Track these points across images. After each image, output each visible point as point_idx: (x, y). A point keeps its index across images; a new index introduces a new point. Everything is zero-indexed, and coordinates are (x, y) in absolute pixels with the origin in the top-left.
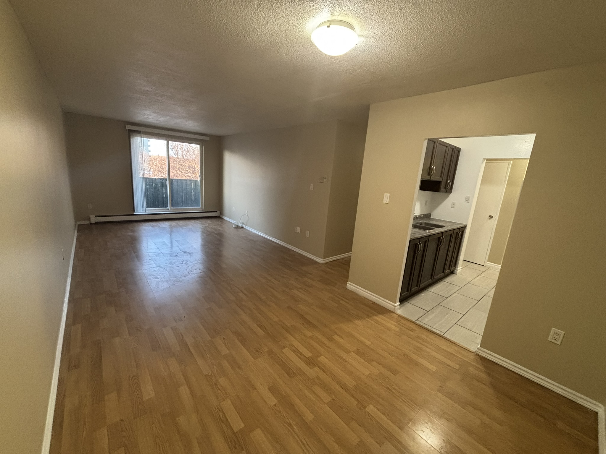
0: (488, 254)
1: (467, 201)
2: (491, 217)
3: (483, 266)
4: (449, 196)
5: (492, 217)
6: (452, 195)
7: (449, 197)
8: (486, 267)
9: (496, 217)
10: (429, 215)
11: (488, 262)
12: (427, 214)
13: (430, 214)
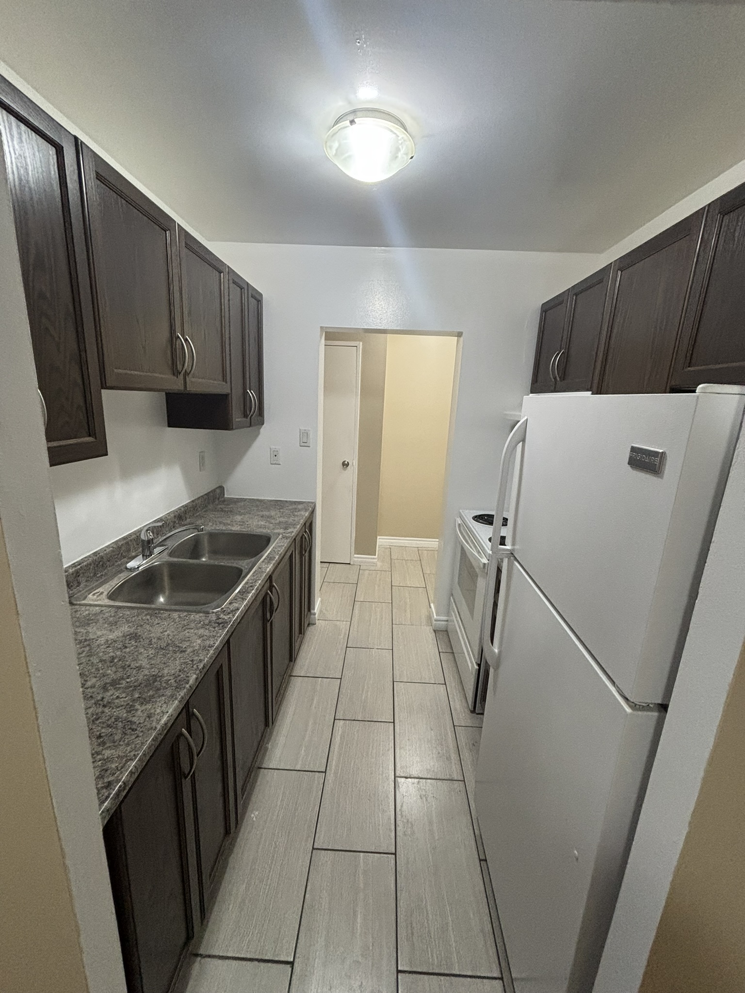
0: (354, 538)
1: (304, 444)
2: (345, 465)
3: (349, 564)
4: (259, 433)
5: (348, 465)
6: (264, 430)
7: (260, 436)
8: (354, 565)
9: (354, 463)
10: (218, 491)
11: (356, 556)
12: (214, 491)
13: (221, 488)
